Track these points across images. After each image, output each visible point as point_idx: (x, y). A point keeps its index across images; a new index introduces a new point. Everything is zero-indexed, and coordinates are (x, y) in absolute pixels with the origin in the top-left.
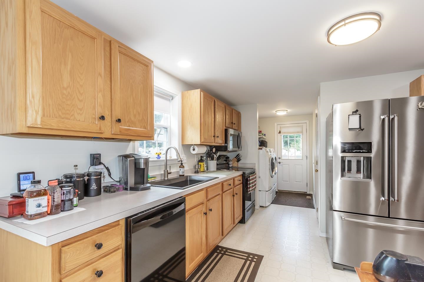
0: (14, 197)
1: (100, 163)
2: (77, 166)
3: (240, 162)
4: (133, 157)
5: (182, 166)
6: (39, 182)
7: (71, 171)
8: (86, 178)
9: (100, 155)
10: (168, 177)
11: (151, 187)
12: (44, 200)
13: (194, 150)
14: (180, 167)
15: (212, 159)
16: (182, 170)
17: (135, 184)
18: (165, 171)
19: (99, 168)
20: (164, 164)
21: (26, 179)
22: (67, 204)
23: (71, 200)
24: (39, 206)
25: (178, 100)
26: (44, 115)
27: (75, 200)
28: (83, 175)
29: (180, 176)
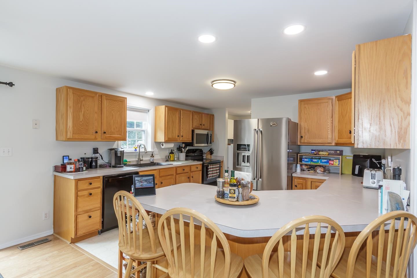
0: (62, 165)
1: (98, 153)
2: (86, 154)
3: (213, 155)
4: (114, 150)
5: (152, 156)
6: (71, 159)
7: (83, 156)
8: (90, 160)
9: (98, 148)
10: (140, 162)
11: (124, 167)
12: (72, 166)
13: (163, 145)
14: (151, 157)
15: (182, 152)
16: (152, 158)
17: (115, 164)
18: (138, 159)
19: (97, 155)
20: (138, 154)
21: (66, 158)
22: (81, 169)
23: (82, 168)
24: (71, 168)
25: (152, 113)
26: (73, 134)
27: (84, 168)
28: (89, 158)
29: (151, 162)
